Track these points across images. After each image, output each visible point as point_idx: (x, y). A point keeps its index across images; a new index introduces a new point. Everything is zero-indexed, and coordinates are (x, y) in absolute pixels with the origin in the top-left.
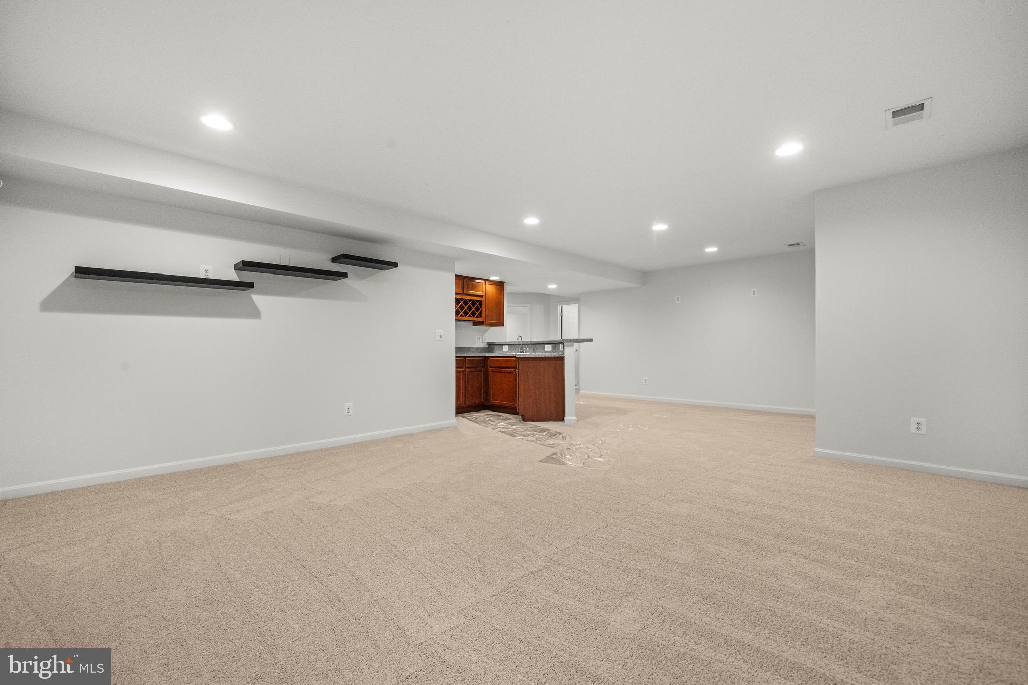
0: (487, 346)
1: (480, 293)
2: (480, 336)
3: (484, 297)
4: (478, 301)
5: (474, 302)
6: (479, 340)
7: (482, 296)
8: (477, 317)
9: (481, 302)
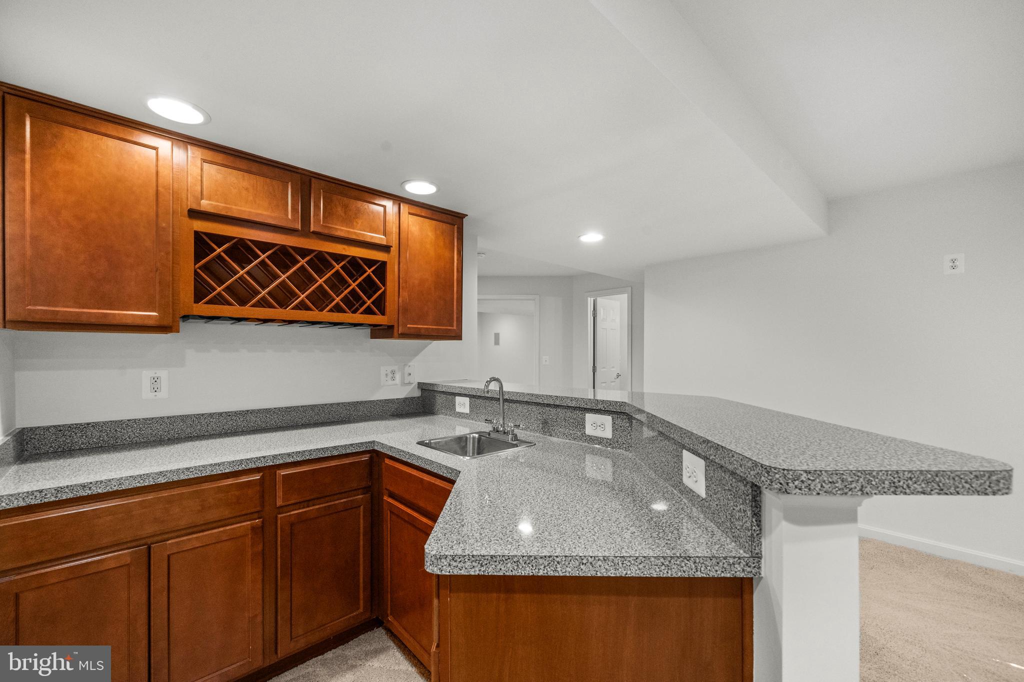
0: (417, 393)
1: (378, 238)
2: (395, 368)
3: (394, 250)
4: (370, 263)
5: (354, 266)
6: (393, 379)
7: (386, 248)
8: (369, 311)
9: (381, 269)
